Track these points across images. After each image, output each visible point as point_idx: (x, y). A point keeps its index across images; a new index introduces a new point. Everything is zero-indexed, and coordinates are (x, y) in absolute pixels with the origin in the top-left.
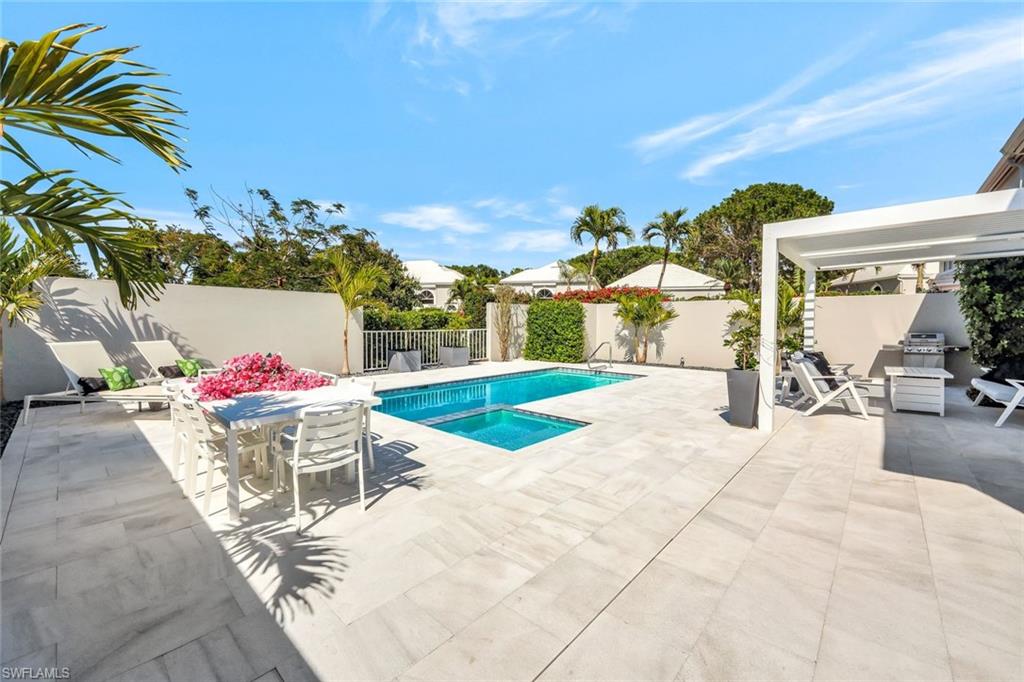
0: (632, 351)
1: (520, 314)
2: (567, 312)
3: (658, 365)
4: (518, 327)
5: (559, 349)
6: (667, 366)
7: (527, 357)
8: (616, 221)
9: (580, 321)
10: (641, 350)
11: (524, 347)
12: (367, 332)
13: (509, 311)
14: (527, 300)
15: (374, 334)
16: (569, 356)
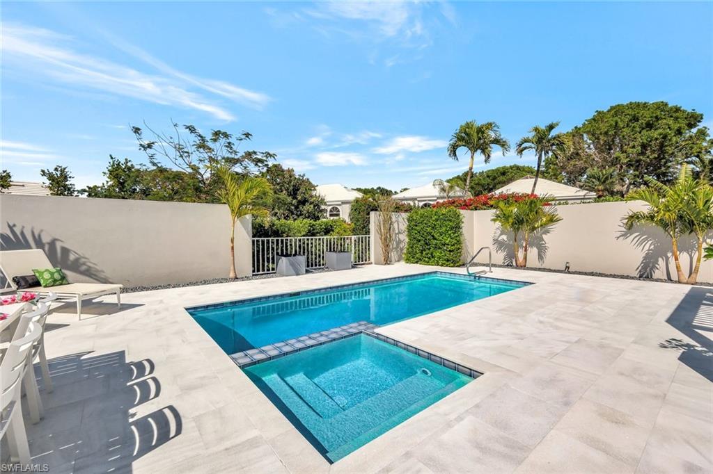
0: (512, 255)
1: (401, 222)
2: (446, 219)
3: (540, 269)
4: (399, 233)
5: (437, 254)
6: (550, 270)
7: (408, 261)
8: (492, 135)
9: (457, 227)
10: (520, 254)
11: (405, 251)
12: (255, 239)
13: (391, 218)
14: (408, 209)
15: (263, 242)
16: (448, 261)
